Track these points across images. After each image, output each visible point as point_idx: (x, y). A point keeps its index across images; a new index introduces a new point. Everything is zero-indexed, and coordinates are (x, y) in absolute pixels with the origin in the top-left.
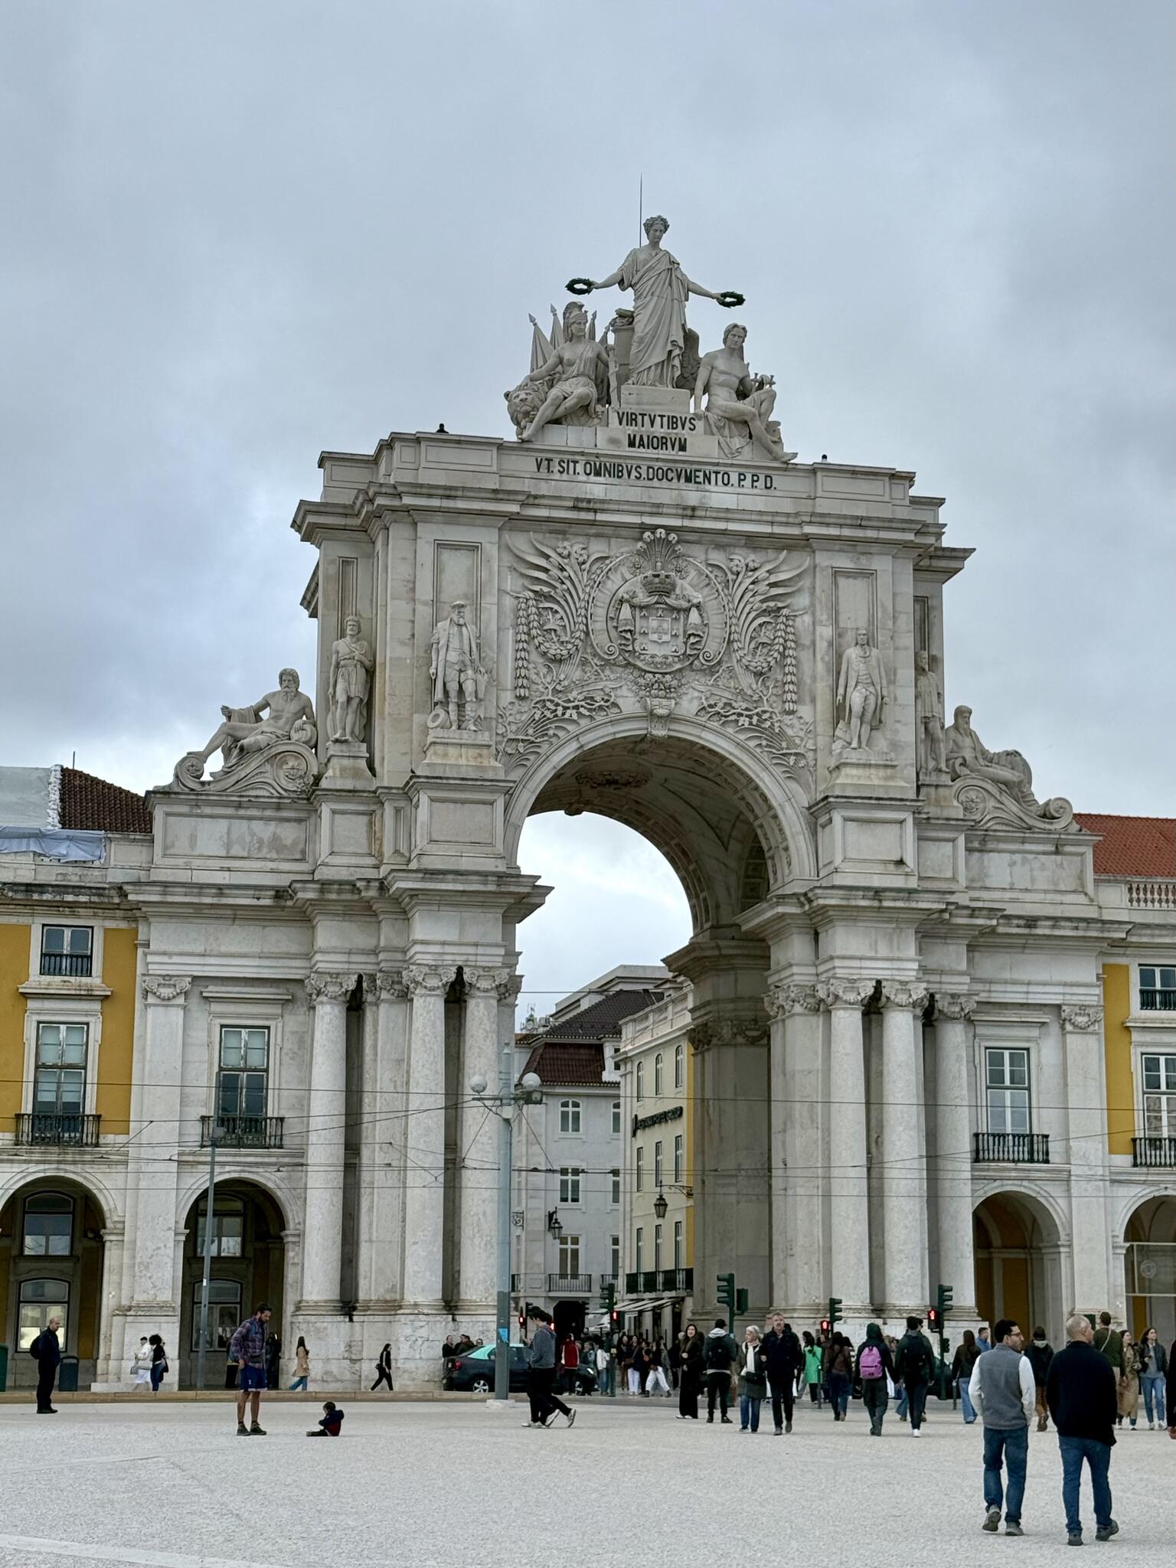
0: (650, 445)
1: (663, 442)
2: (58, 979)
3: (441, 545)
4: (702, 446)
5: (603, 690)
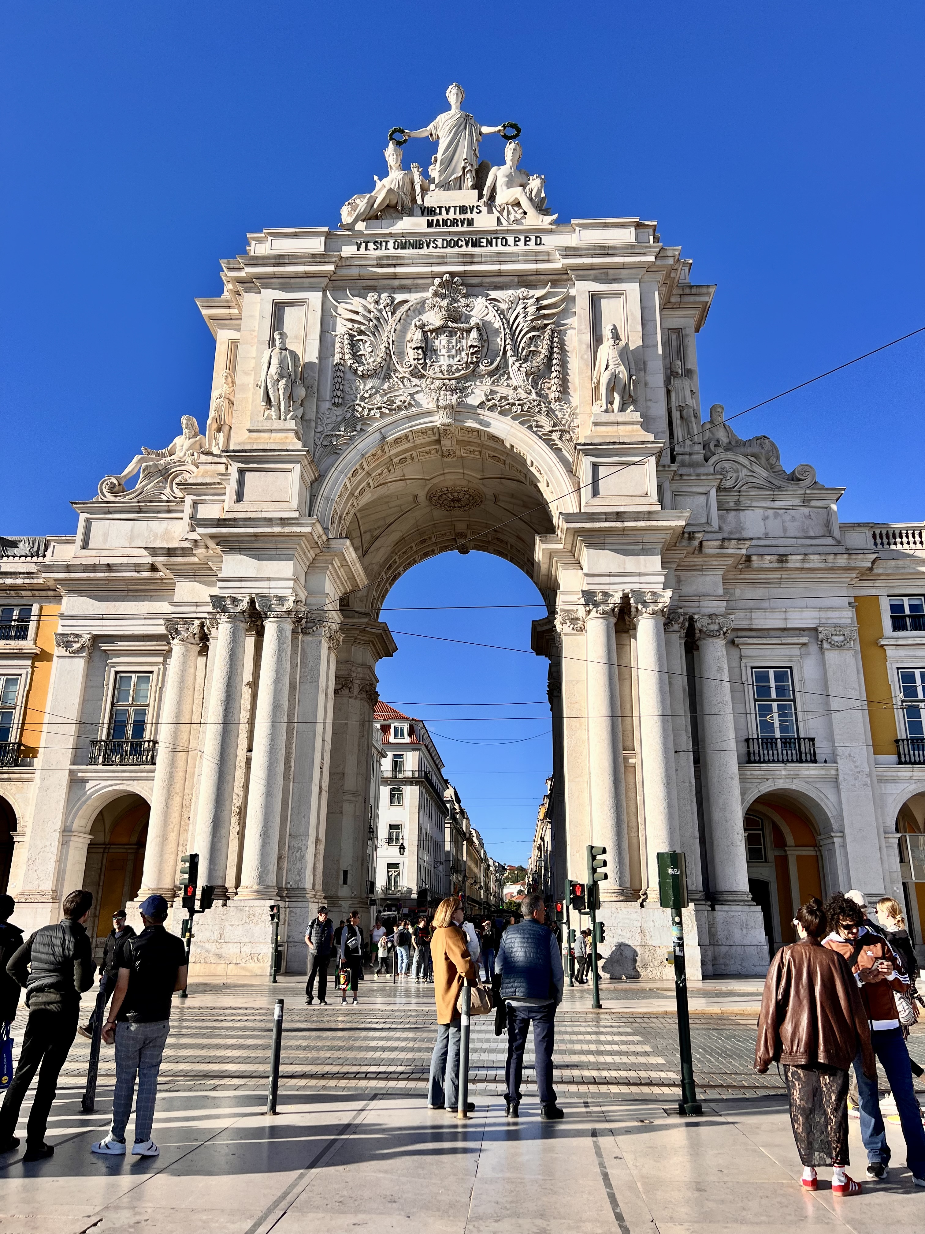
0: (445, 225)
1: (454, 223)
3: (278, 303)
4: (486, 222)
5: (402, 396)
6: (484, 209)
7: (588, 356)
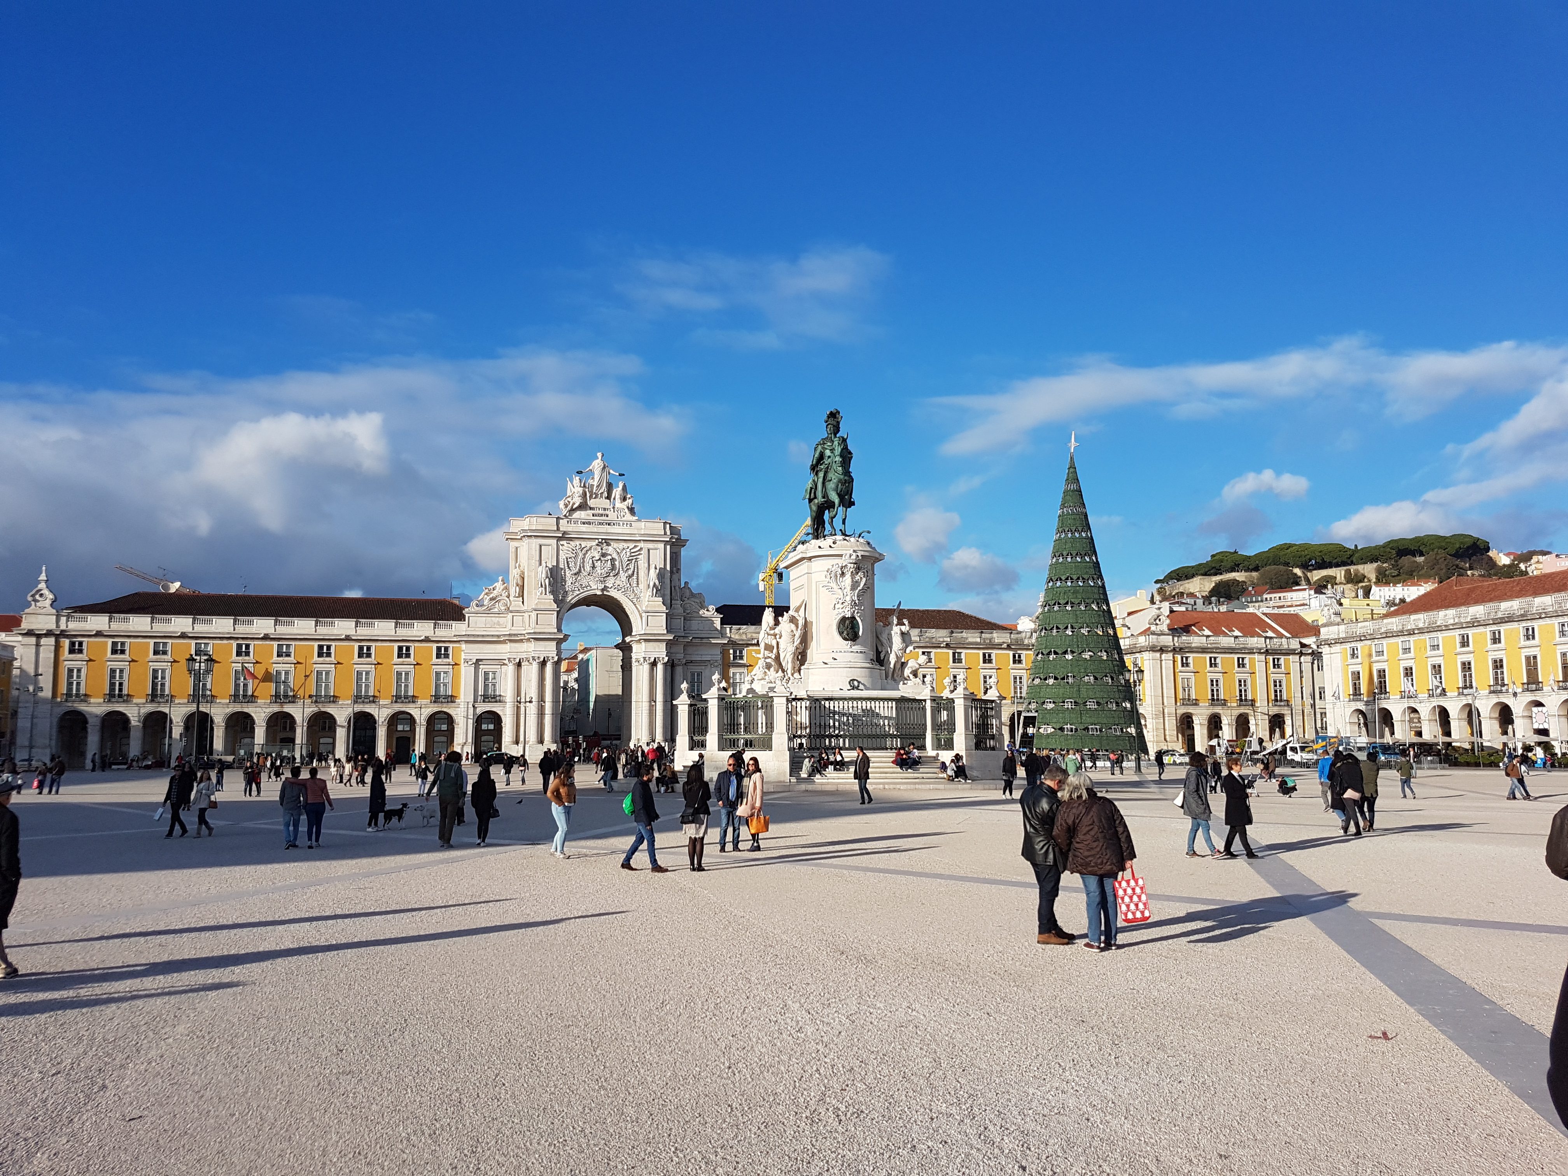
0: (598, 516)
1: (602, 515)
2: (440, 660)
3: (540, 546)
4: (612, 516)
5: (584, 582)
6: (612, 510)
7: (646, 572)
